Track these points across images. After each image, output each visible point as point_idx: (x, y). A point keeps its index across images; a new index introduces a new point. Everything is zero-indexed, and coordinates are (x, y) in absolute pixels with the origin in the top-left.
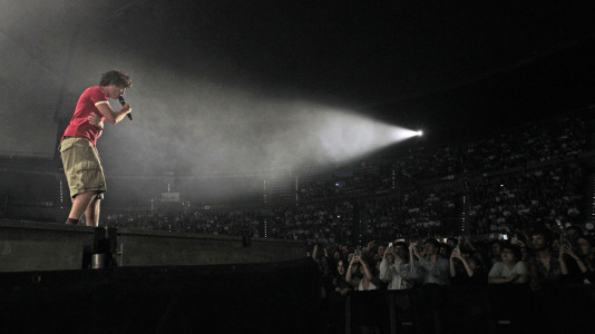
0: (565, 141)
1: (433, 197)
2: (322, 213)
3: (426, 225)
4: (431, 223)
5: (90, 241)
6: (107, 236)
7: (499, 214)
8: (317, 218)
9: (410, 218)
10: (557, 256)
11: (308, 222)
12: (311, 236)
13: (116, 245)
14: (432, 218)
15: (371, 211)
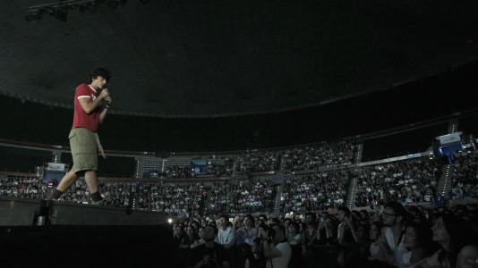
0: (342, 156)
1: (258, 186)
2: (180, 190)
3: (252, 204)
4: (256, 203)
5: (37, 208)
6: (47, 205)
7: (299, 200)
8: (176, 193)
9: (242, 198)
10: (317, 229)
11: (169, 196)
12: (169, 207)
13: (52, 211)
14: (257, 200)
15: (216, 192)
